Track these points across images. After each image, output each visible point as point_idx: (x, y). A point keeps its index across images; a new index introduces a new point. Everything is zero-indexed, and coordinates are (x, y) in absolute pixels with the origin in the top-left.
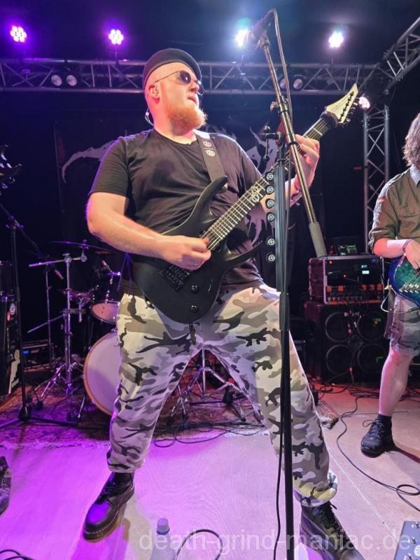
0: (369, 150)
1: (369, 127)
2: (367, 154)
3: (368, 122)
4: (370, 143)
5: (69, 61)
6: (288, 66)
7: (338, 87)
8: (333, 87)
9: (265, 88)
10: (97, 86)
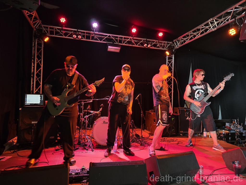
1: (168, 60)
3: (168, 58)
5: (78, 30)
6: (147, 40)
7: (160, 47)
8: (159, 47)
9: (139, 45)
10: (86, 39)
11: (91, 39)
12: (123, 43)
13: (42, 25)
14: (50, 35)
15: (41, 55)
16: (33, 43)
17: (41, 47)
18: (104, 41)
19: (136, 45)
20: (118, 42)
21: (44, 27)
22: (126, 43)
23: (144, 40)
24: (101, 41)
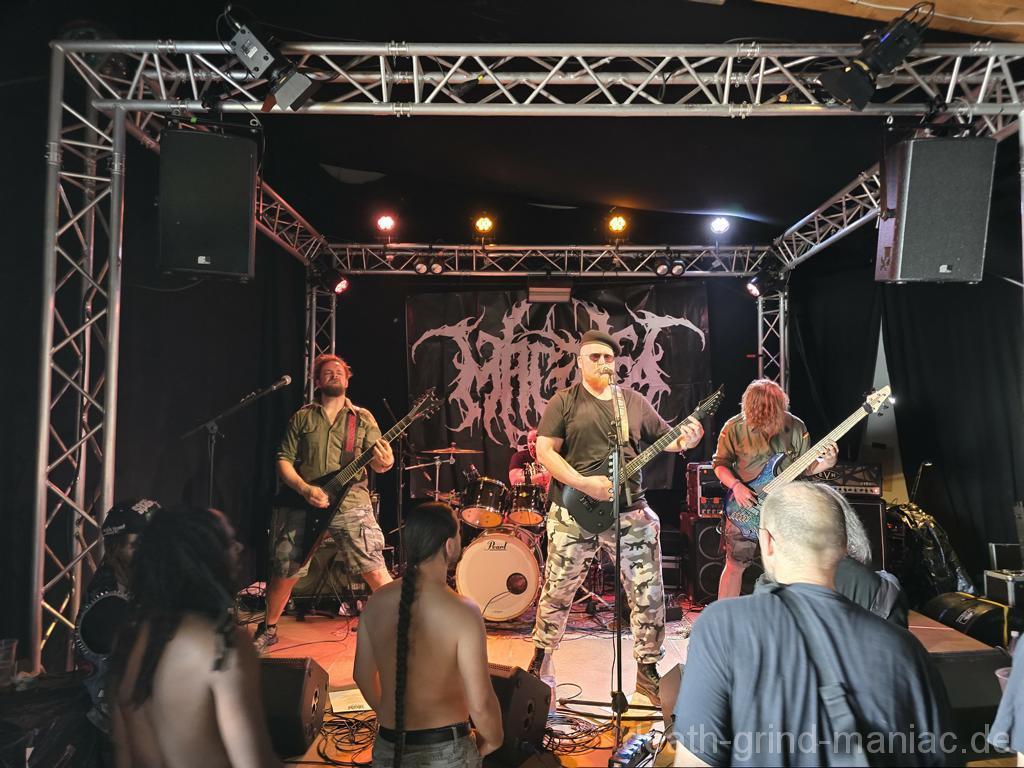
0: (764, 336)
1: (764, 310)
2: (761, 341)
3: (763, 305)
4: (766, 328)
5: (434, 247)
7: (724, 267)
8: (720, 268)
9: (641, 269)
10: (459, 269)
11: (474, 269)
12: (584, 269)
13: (329, 245)
14: (353, 272)
15: (330, 334)
16: (308, 297)
17: (330, 308)
18: (518, 269)
19: (632, 270)
21: (334, 250)
22: (592, 269)
23: (658, 252)
24: (506, 270)
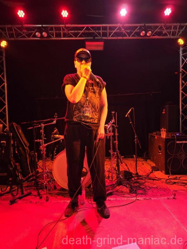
0: (182, 64)
1: (183, 53)
2: (181, 67)
3: (182, 51)
4: (183, 61)
5: (43, 26)
6: (145, 25)
7: (168, 34)
8: (166, 35)
9: (133, 36)
10: (56, 37)
11: (62, 36)
12: (109, 36)
14: (10, 39)
15: (3, 67)
17: (3, 56)
18: (80, 36)
19: (129, 36)
20: (100, 36)
22: (112, 36)
23: (141, 27)
24: (76, 37)
